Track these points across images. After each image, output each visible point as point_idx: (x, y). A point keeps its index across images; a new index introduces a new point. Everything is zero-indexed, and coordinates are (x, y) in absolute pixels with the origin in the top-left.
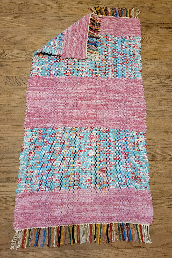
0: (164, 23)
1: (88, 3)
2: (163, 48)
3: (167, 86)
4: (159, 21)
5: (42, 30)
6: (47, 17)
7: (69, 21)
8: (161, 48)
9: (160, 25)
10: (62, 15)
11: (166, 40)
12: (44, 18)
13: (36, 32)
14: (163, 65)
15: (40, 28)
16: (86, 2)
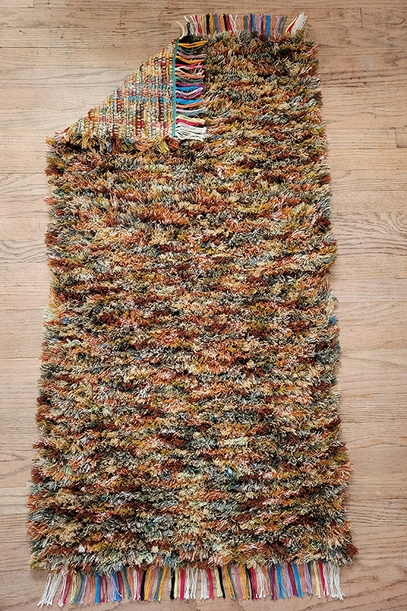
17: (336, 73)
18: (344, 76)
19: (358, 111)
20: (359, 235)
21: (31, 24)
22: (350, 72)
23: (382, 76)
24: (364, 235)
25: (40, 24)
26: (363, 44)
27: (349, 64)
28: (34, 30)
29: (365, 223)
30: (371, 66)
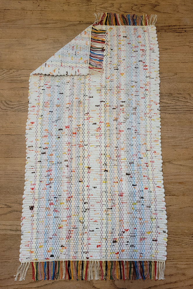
0: (170, 25)
1: (77, 4)
2: (167, 58)
3: (169, 106)
4: (163, 22)
5: (21, 43)
6: (27, 25)
7: (53, 28)
8: (164, 58)
9: (165, 28)
10: (44, 22)
11: (170, 47)
12: (23, 26)
13: (14, 45)
14: (164, 81)
15: (19, 39)
16: (74, 3)
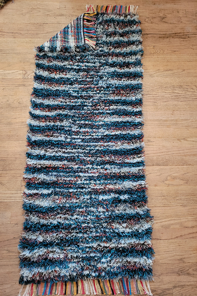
17: (177, 33)
18: (180, 34)
19: (186, 47)
20: (189, 94)
21: (59, 15)
22: (182, 33)
23: (195, 34)
24: (191, 94)
25: (62, 15)
26: (187, 23)
27: (182, 30)
28: (60, 17)
29: (191, 89)
30: (191, 31)
